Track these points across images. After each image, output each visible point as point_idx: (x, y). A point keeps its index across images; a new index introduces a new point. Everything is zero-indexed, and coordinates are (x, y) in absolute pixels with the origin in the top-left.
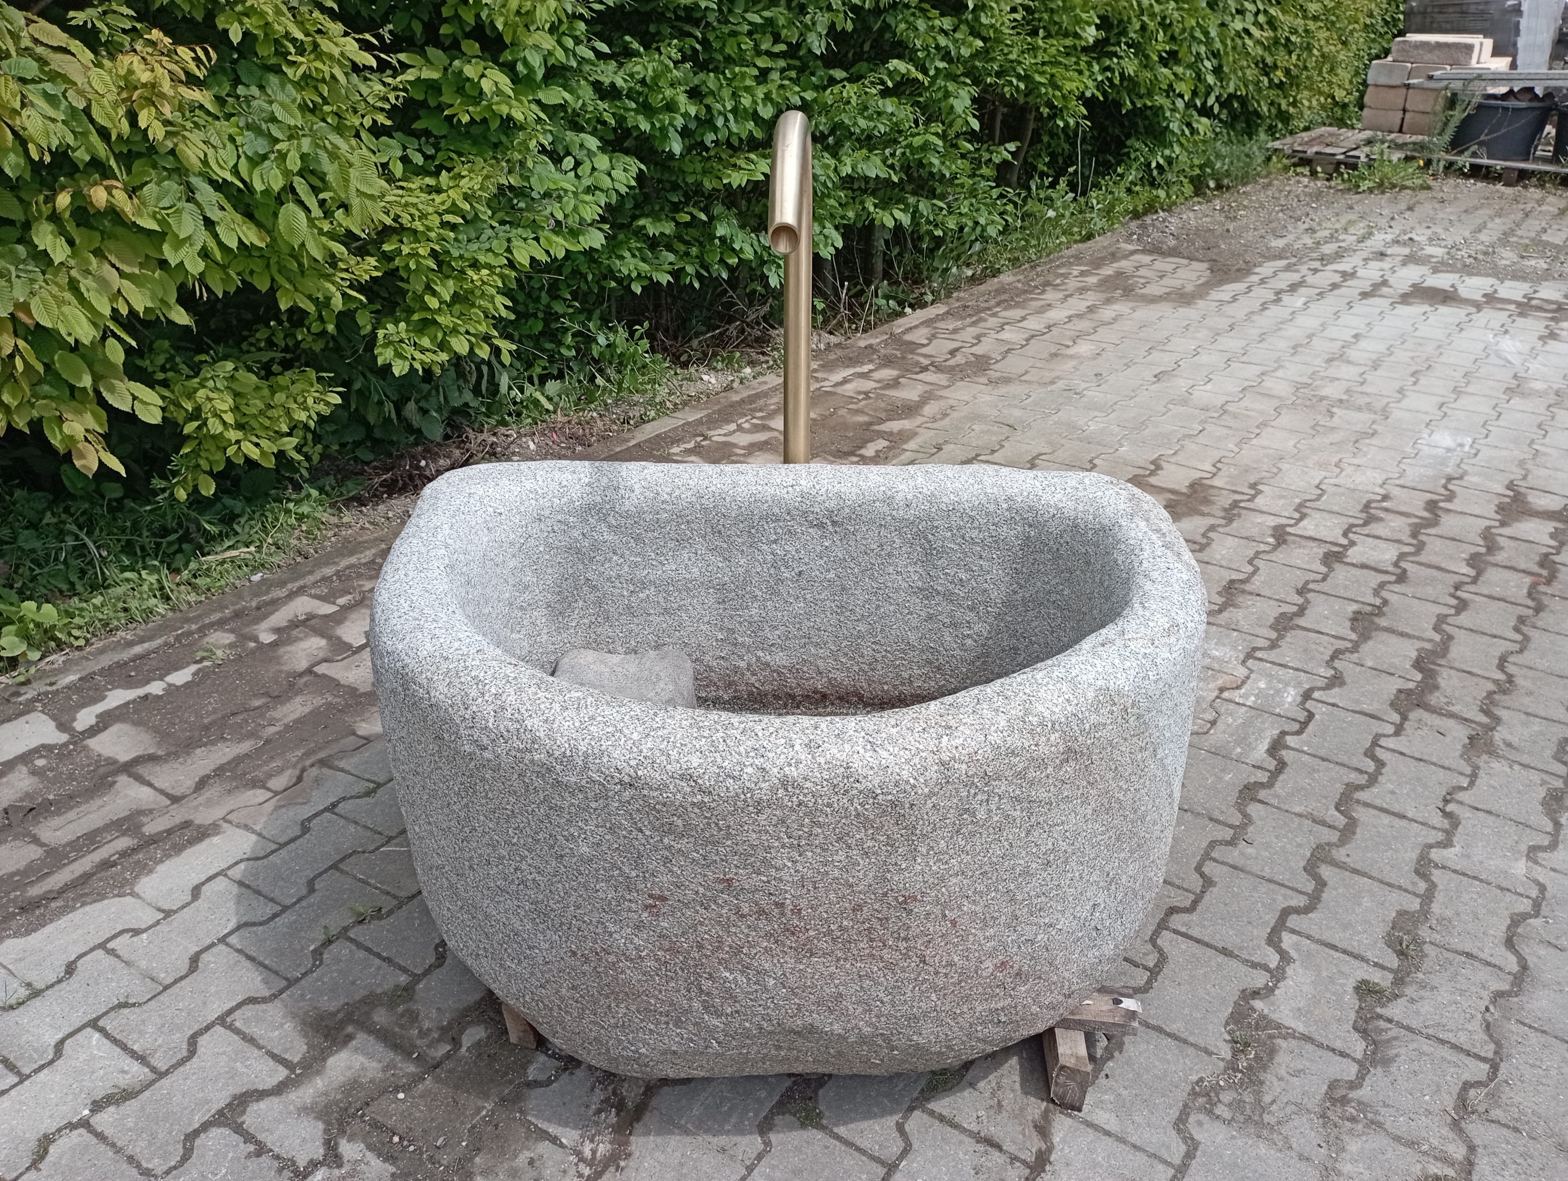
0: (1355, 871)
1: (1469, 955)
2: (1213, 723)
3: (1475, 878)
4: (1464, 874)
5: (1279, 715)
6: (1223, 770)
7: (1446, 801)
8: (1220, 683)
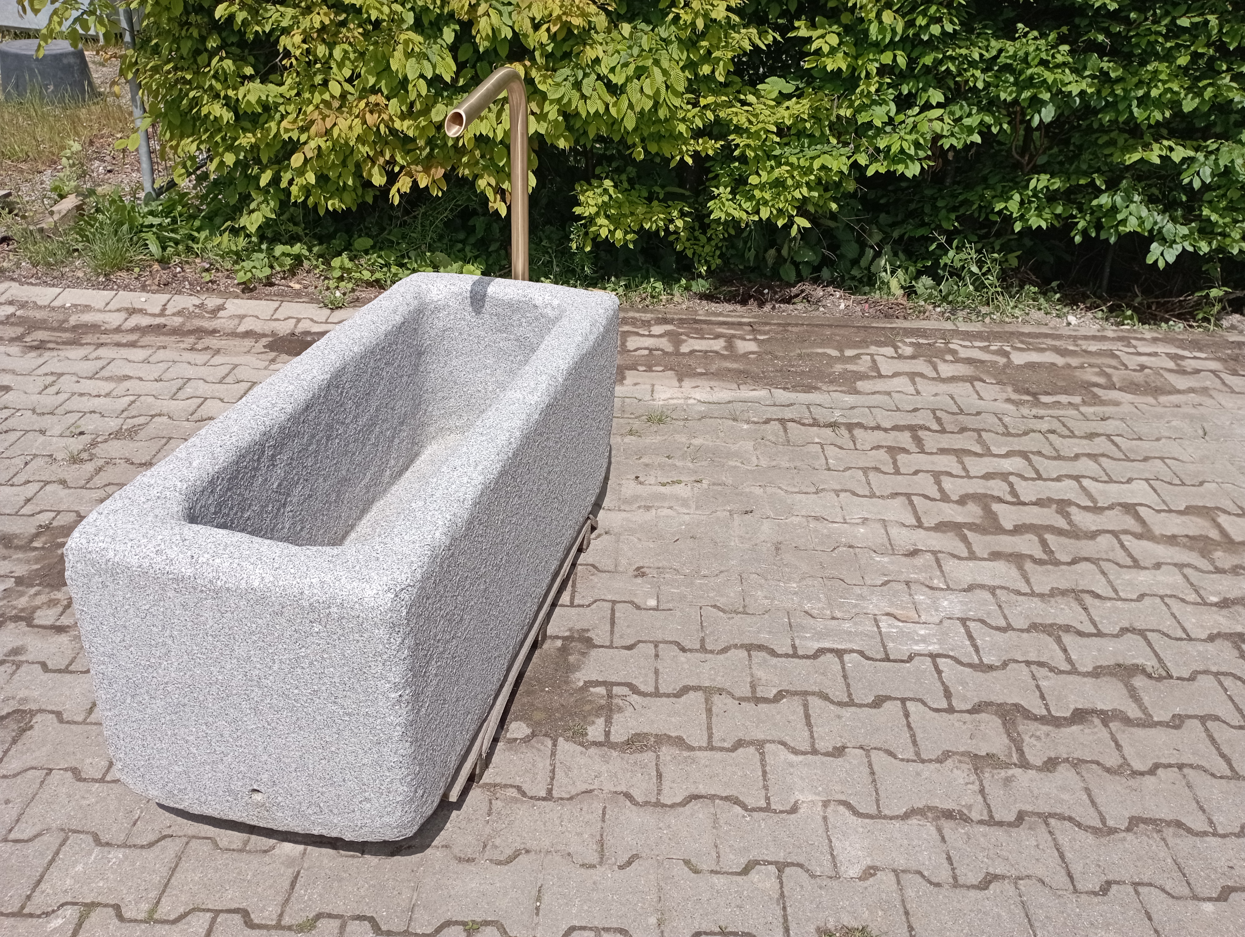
0: (709, 711)
1: (660, 776)
2: (833, 618)
3: (764, 773)
4: (763, 766)
5: (884, 646)
6: (770, 632)
7: (861, 747)
8: (898, 612)
